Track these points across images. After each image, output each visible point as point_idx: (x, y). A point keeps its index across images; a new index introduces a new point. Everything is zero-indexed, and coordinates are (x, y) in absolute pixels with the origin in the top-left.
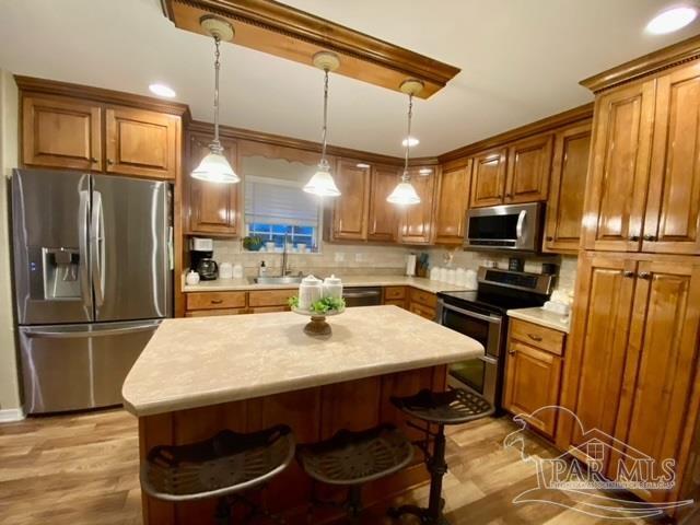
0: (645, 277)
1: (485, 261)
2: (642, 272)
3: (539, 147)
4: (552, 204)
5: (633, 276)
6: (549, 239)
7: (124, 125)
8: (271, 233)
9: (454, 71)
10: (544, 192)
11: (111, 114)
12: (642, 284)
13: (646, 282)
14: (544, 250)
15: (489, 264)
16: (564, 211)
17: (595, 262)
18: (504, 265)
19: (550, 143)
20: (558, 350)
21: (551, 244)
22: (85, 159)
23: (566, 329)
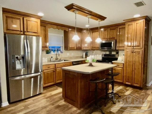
0: (135, 52)
1: (104, 52)
2: (134, 52)
3: (114, 29)
4: (118, 40)
5: (133, 52)
6: (118, 47)
7: (28, 22)
8: (51, 49)
9: (106, 18)
10: (116, 38)
11: (25, 19)
12: (134, 53)
13: (135, 53)
14: (117, 49)
15: (104, 53)
16: (120, 42)
17: (127, 51)
18: (108, 53)
19: (116, 28)
20: (122, 67)
21: (118, 48)
22: (19, 31)
23: (123, 63)
